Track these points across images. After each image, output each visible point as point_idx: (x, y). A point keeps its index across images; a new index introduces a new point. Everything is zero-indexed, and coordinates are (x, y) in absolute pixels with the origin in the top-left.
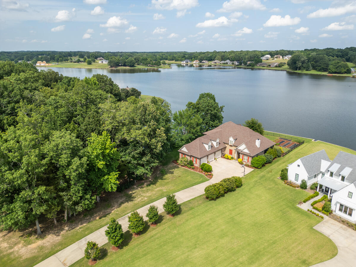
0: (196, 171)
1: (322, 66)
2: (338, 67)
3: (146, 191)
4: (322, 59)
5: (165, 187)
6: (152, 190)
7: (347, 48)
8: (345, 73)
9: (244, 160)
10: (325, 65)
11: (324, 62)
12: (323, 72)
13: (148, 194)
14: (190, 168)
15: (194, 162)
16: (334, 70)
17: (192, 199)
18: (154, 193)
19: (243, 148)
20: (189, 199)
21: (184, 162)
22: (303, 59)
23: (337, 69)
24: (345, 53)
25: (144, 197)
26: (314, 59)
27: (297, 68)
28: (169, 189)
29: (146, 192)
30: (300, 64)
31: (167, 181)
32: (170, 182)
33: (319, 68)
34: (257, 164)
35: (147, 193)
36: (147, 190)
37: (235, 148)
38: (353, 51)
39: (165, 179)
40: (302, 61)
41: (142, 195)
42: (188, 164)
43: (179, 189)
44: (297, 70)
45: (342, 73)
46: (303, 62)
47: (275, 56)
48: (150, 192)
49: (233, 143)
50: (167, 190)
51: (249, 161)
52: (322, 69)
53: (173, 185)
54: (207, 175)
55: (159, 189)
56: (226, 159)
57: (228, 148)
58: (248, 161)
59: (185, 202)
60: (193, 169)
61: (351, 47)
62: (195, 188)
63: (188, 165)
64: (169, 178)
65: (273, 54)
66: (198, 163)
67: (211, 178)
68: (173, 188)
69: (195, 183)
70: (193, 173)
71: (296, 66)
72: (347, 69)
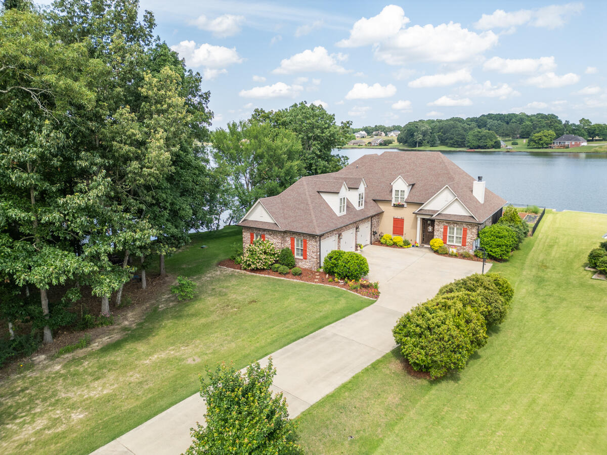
0: (312, 279)
1: (455, 138)
2: (481, 137)
3: (91, 374)
4: (453, 128)
5: (196, 347)
6: (126, 367)
7: (483, 115)
8: (492, 148)
9: (448, 243)
10: (459, 136)
11: (457, 132)
12: (457, 147)
13: (98, 390)
14: (285, 274)
15: (297, 256)
16: (475, 143)
17: (344, 387)
18: (132, 379)
19: (445, 204)
20: (327, 389)
21: (263, 256)
22: (423, 128)
23: (480, 141)
24: (482, 122)
25: (73, 407)
26: (440, 129)
27: (416, 143)
28: (214, 353)
29: (90, 378)
30: (421, 137)
31: (203, 321)
32: (217, 325)
33: (451, 141)
34: (499, 246)
35: (96, 383)
36: (101, 367)
37: (416, 210)
38: (493, 120)
39: (193, 315)
40: (423, 132)
41: (62, 395)
42: (277, 262)
43: (262, 347)
44: (416, 147)
45: (488, 148)
46: (424, 134)
47: (374, 133)
48: (111, 376)
49: (406, 197)
50: (206, 357)
51: (468, 240)
52: (455, 143)
53: (231, 332)
54: (355, 289)
55: (163, 355)
56: (387, 246)
57: (390, 213)
58: (464, 244)
59: (313, 407)
60: (297, 275)
61: (489, 114)
62: (335, 335)
63: (277, 265)
64: (212, 309)
65: (370, 130)
66: (313, 255)
67: (377, 297)
68: (233, 345)
69: (326, 317)
70: (301, 286)
71: (414, 141)
72: (494, 140)
